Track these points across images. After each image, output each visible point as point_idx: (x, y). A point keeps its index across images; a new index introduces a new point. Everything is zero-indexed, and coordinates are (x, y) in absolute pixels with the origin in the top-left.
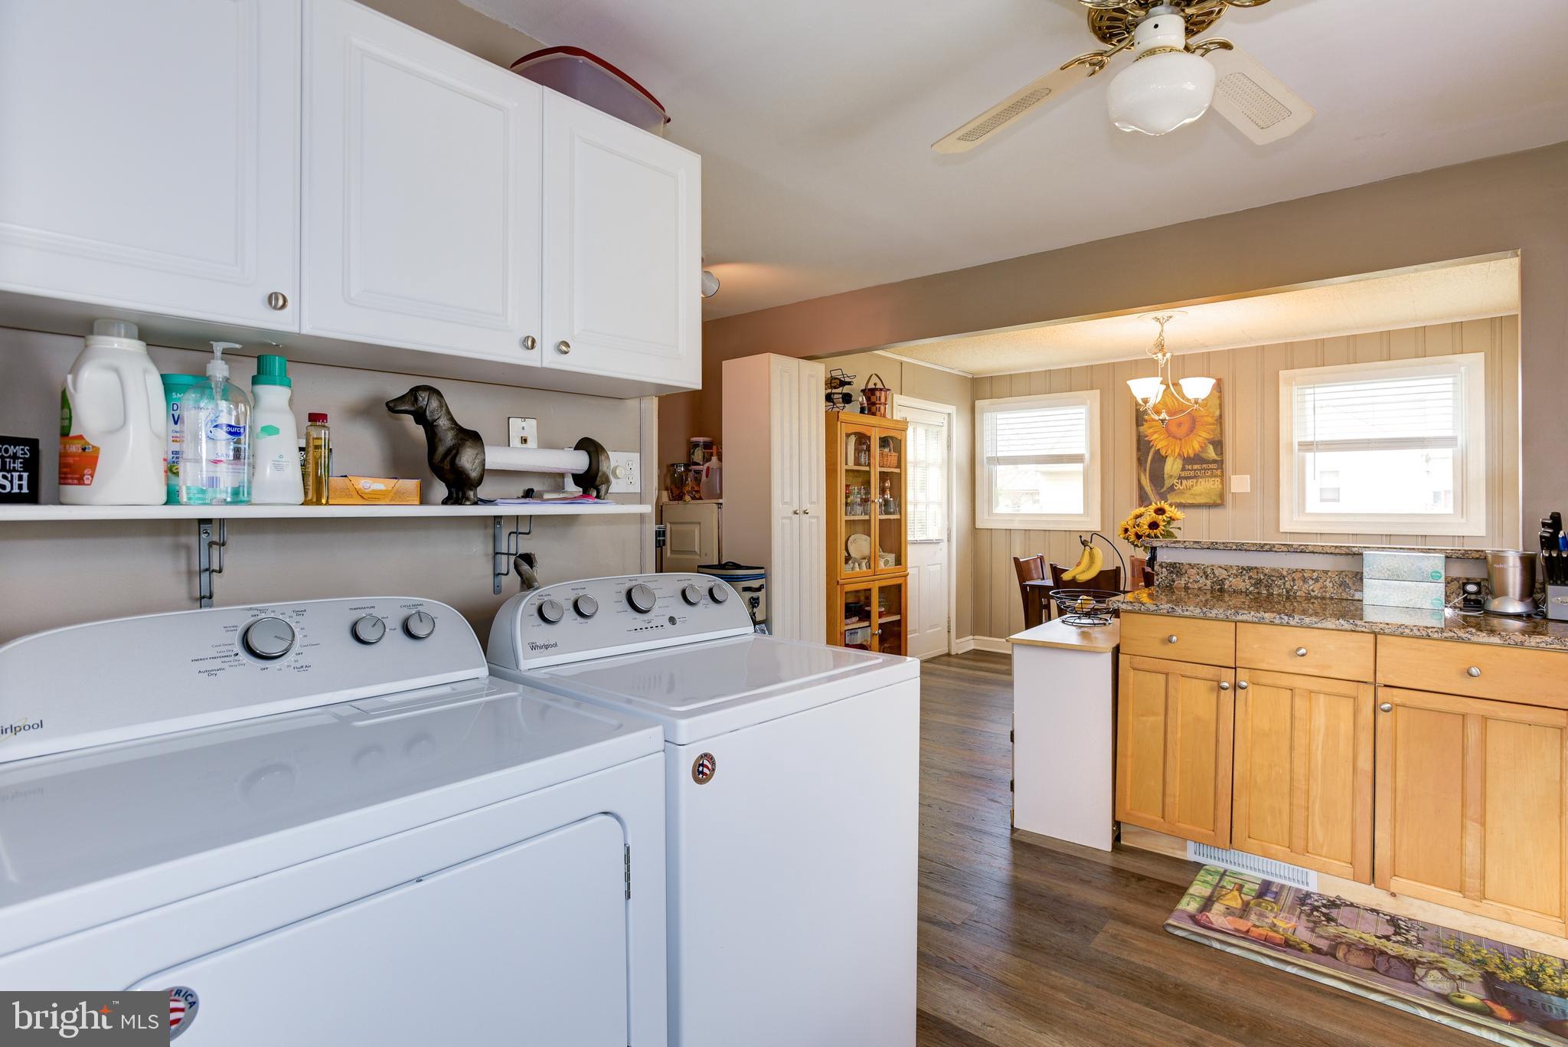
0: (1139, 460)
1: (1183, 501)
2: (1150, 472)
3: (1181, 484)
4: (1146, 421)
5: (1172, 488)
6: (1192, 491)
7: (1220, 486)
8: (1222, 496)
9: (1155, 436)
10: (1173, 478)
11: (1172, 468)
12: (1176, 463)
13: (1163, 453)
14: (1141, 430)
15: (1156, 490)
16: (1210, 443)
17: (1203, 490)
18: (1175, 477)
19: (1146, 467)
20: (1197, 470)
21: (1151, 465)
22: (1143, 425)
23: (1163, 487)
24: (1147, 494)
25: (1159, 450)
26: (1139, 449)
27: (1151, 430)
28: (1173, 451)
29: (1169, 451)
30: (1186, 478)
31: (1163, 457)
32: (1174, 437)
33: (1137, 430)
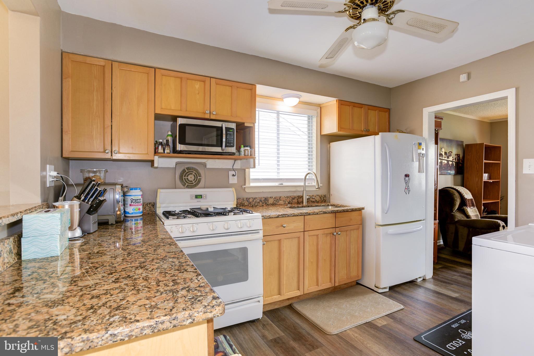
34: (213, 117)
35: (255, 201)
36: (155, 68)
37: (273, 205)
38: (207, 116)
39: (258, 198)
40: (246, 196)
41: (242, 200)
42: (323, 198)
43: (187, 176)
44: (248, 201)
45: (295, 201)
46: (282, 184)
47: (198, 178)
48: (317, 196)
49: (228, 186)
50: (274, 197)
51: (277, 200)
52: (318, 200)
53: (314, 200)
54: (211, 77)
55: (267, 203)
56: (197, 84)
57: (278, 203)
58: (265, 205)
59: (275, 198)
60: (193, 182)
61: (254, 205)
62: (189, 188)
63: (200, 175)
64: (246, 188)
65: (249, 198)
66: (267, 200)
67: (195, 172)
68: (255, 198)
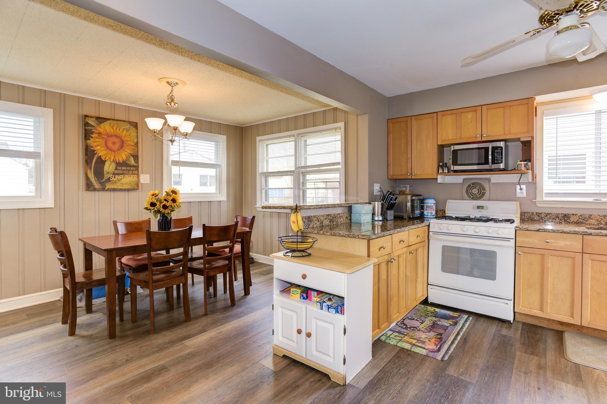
0: (86, 161)
1: (116, 187)
2: (94, 170)
3: (115, 177)
4: (92, 137)
5: (109, 180)
6: (121, 182)
7: (137, 180)
8: (138, 184)
9: (98, 148)
10: (109, 174)
11: (109, 168)
12: (111, 165)
13: (103, 158)
14: (88, 143)
15: (98, 180)
16: (131, 156)
17: (127, 181)
18: (111, 173)
19: (91, 166)
20: (124, 170)
21: (95, 165)
22: (89, 139)
23: (102, 179)
24: (92, 183)
25: (100, 156)
26: (86, 154)
27: (95, 144)
28: (110, 158)
29: (107, 158)
30: (118, 174)
31: (103, 161)
32: (111, 150)
33: (86, 142)
34: (484, 139)
35: (549, 216)
36: (437, 112)
37: (576, 223)
38: (479, 139)
39: (553, 214)
40: (536, 210)
41: (531, 214)
43: (472, 190)
44: (539, 216)
46: (600, 200)
47: (482, 191)
49: (513, 198)
50: (579, 215)
51: (585, 218)
54: (482, 105)
55: (568, 221)
56: (470, 115)
58: (563, 222)
59: (581, 216)
60: (477, 195)
61: (548, 220)
62: (474, 200)
63: (484, 189)
64: (537, 202)
65: (541, 213)
66: (567, 217)
67: (479, 186)
68: (549, 213)
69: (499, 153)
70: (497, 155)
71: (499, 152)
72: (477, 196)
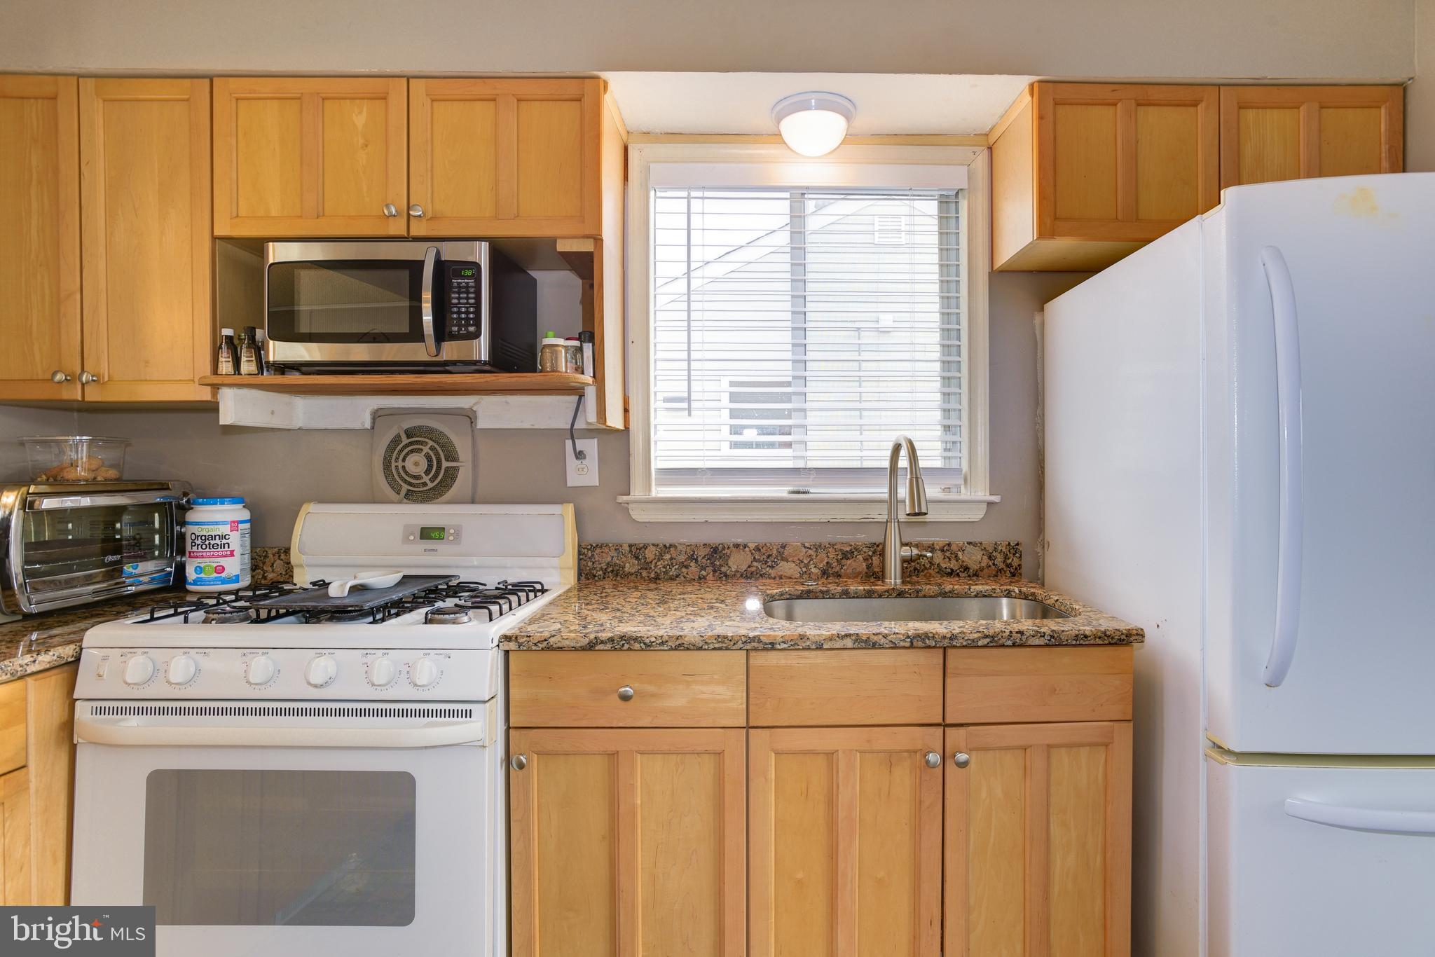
35: (667, 557)
36: (209, 79)
37: (747, 578)
39: (680, 547)
40: (631, 536)
41: (613, 553)
42: (1006, 557)
43: (405, 459)
44: (637, 558)
45: (859, 564)
46: (808, 493)
47: (445, 464)
48: (970, 548)
49: (555, 493)
50: (752, 546)
51: (769, 556)
52: (974, 566)
53: (953, 565)
54: (406, 75)
55: (723, 569)
56: (361, 112)
57: (772, 572)
58: (710, 577)
59: (758, 549)
60: (426, 479)
61: (666, 573)
62: (415, 501)
63: (452, 456)
64: (631, 506)
65: (645, 547)
66: (721, 557)
67: (431, 443)
68: (668, 545)
69: (468, 293)
70: (459, 298)
71: (467, 287)
72: (425, 484)
